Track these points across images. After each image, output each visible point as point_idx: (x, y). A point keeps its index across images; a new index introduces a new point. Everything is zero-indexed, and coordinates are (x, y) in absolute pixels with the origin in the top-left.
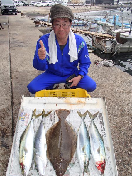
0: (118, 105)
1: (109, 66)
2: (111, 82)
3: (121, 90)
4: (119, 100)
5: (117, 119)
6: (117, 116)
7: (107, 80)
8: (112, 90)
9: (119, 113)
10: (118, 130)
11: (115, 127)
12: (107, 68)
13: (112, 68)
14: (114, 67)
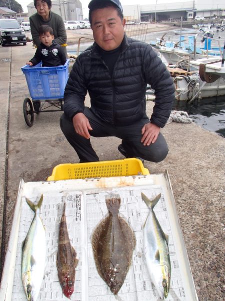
0: (198, 193)
1: (182, 123)
2: (186, 149)
3: (204, 164)
4: (201, 182)
5: (198, 220)
6: (197, 213)
7: (179, 146)
8: (188, 164)
9: (202, 208)
10: (200, 242)
11: (195, 236)
12: (179, 126)
13: (187, 126)
14: (190, 123)
